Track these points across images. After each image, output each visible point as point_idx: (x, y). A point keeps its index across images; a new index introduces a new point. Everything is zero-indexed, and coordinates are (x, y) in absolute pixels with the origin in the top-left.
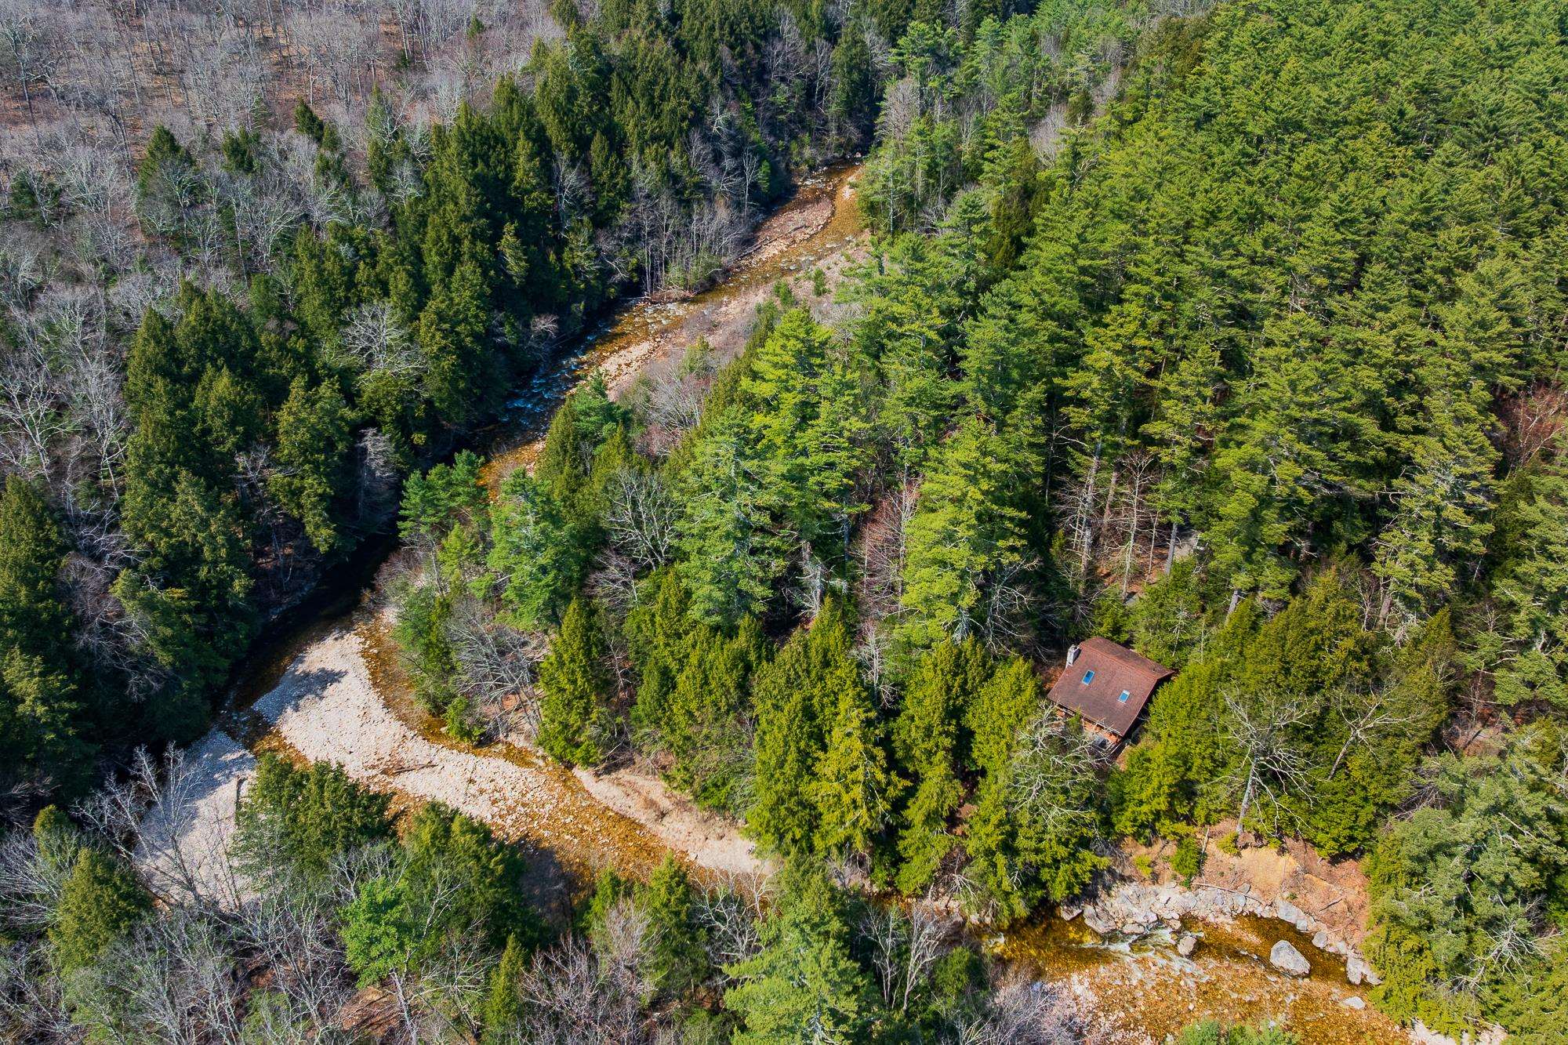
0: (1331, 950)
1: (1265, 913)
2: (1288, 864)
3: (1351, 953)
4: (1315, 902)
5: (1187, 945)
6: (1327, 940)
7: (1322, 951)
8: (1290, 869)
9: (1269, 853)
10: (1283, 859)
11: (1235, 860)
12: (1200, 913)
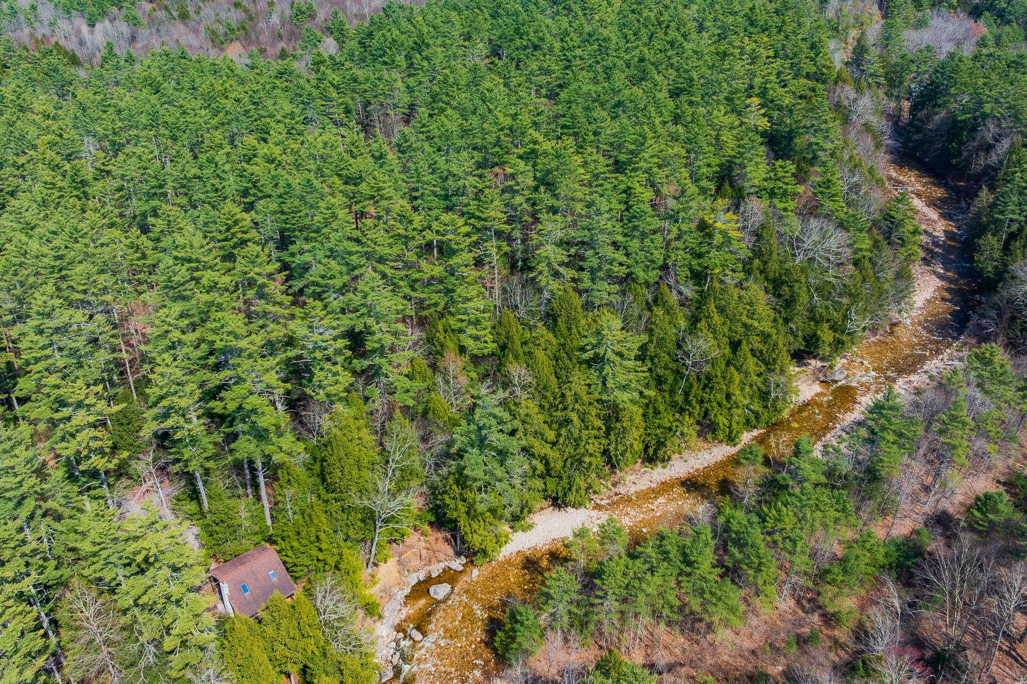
0: (441, 571)
1: (407, 591)
2: (392, 562)
3: (446, 563)
4: (416, 562)
5: (418, 636)
6: (436, 570)
7: (439, 576)
8: (395, 563)
9: (383, 567)
10: (388, 562)
11: (378, 586)
12: (397, 621)
